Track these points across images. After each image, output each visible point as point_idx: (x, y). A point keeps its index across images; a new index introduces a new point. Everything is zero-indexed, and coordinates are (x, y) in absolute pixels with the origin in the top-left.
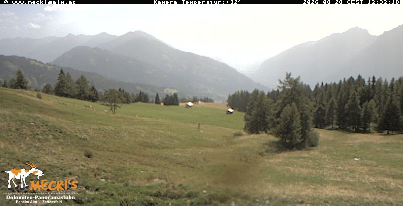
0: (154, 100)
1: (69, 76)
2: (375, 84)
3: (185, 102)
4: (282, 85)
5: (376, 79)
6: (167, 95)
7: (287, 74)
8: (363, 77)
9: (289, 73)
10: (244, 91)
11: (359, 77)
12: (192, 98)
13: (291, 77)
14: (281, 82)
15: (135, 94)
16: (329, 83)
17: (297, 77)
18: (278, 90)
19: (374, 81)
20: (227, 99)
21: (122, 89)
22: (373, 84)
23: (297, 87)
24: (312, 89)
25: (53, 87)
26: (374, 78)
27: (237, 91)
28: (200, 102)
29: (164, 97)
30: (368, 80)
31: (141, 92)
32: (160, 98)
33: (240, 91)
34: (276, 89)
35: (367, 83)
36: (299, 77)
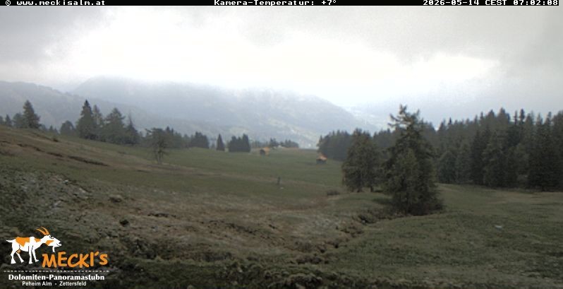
0: (216, 143)
1: (96, 110)
2: (524, 120)
3: (259, 147)
4: (394, 123)
5: (526, 114)
6: (234, 138)
7: (401, 107)
8: (507, 111)
9: (404, 105)
10: (341, 131)
11: (503, 111)
12: (268, 140)
13: (407, 111)
14: (392, 118)
15: (189, 136)
16: (459, 120)
17: (416, 111)
18: (389, 130)
19: (522, 116)
20: (317, 142)
21: (171, 129)
22: (522, 120)
23: (415, 126)
24: (437, 129)
25: (75, 125)
26: (522, 112)
27: (332, 131)
28: (280, 146)
29: (230, 139)
30: (514, 115)
31: (197, 133)
32: (224, 142)
33: (336, 132)
34: (385, 128)
35: (512, 120)
36: (418, 112)
